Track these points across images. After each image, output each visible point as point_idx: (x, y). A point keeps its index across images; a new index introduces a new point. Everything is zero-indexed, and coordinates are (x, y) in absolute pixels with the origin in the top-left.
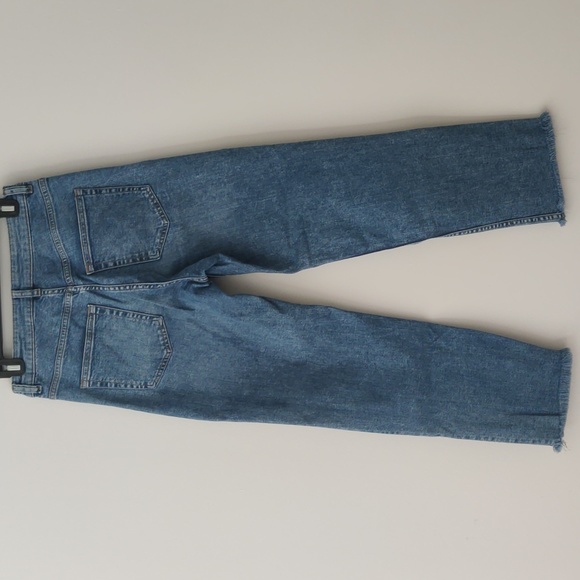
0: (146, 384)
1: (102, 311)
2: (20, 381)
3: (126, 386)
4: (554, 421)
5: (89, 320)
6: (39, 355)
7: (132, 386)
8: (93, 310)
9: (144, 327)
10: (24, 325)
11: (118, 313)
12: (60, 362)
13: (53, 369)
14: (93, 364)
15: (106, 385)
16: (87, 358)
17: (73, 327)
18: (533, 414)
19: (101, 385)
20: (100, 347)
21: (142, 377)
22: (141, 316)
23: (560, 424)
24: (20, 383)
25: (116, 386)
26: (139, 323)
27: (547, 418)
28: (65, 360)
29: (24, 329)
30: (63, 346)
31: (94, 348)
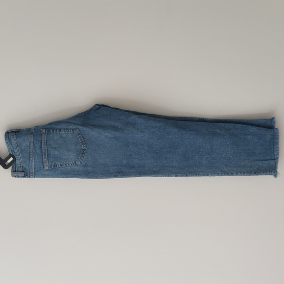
0: (75, 162)
1: (49, 131)
2: (15, 170)
3: (66, 165)
4: (272, 163)
5: (43, 136)
6: (22, 157)
7: (69, 165)
8: (44, 131)
9: (70, 135)
10: (12, 144)
11: (56, 131)
12: (32, 158)
13: (29, 163)
14: (48, 157)
15: (57, 166)
16: (45, 155)
17: (35, 141)
18: (262, 160)
19: (54, 166)
20: (50, 148)
21: (73, 160)
22: (68, 130)
23: (276, 163)
24: (15, 172)
25: (61, 166)
26: (68, 133)
27: (269, 161)
28: (35, 158)
29: (12, 146)
30: (32, 151)
31: (47, 149)
